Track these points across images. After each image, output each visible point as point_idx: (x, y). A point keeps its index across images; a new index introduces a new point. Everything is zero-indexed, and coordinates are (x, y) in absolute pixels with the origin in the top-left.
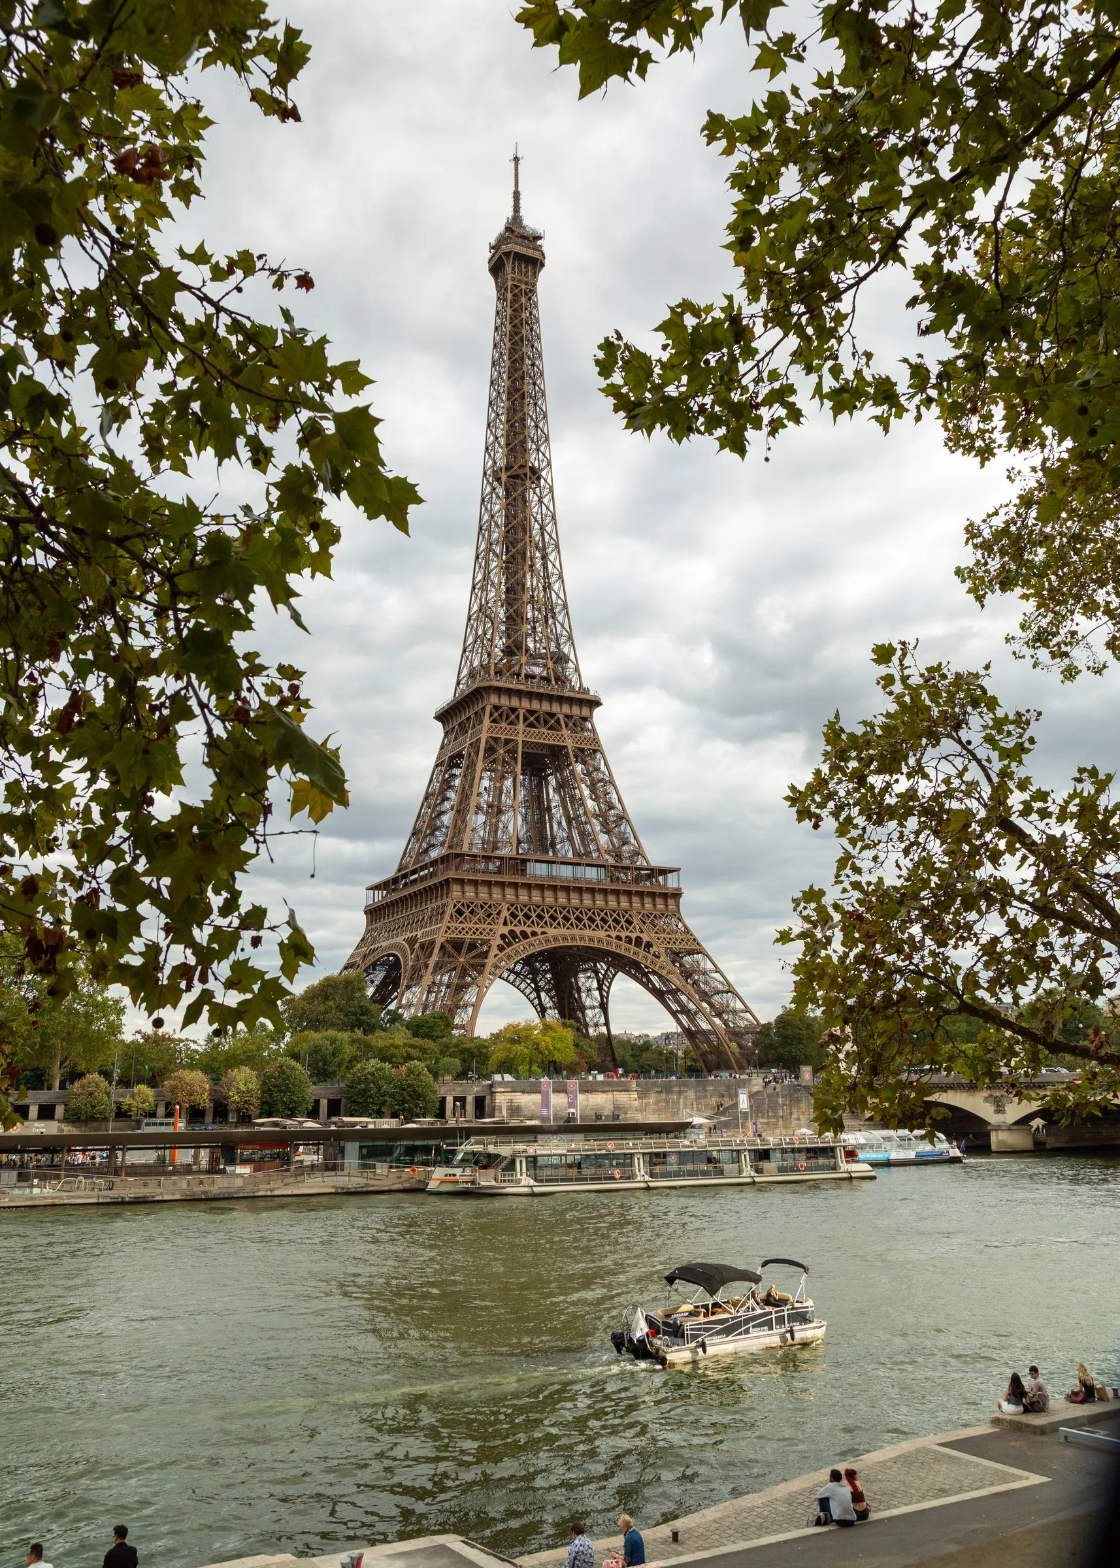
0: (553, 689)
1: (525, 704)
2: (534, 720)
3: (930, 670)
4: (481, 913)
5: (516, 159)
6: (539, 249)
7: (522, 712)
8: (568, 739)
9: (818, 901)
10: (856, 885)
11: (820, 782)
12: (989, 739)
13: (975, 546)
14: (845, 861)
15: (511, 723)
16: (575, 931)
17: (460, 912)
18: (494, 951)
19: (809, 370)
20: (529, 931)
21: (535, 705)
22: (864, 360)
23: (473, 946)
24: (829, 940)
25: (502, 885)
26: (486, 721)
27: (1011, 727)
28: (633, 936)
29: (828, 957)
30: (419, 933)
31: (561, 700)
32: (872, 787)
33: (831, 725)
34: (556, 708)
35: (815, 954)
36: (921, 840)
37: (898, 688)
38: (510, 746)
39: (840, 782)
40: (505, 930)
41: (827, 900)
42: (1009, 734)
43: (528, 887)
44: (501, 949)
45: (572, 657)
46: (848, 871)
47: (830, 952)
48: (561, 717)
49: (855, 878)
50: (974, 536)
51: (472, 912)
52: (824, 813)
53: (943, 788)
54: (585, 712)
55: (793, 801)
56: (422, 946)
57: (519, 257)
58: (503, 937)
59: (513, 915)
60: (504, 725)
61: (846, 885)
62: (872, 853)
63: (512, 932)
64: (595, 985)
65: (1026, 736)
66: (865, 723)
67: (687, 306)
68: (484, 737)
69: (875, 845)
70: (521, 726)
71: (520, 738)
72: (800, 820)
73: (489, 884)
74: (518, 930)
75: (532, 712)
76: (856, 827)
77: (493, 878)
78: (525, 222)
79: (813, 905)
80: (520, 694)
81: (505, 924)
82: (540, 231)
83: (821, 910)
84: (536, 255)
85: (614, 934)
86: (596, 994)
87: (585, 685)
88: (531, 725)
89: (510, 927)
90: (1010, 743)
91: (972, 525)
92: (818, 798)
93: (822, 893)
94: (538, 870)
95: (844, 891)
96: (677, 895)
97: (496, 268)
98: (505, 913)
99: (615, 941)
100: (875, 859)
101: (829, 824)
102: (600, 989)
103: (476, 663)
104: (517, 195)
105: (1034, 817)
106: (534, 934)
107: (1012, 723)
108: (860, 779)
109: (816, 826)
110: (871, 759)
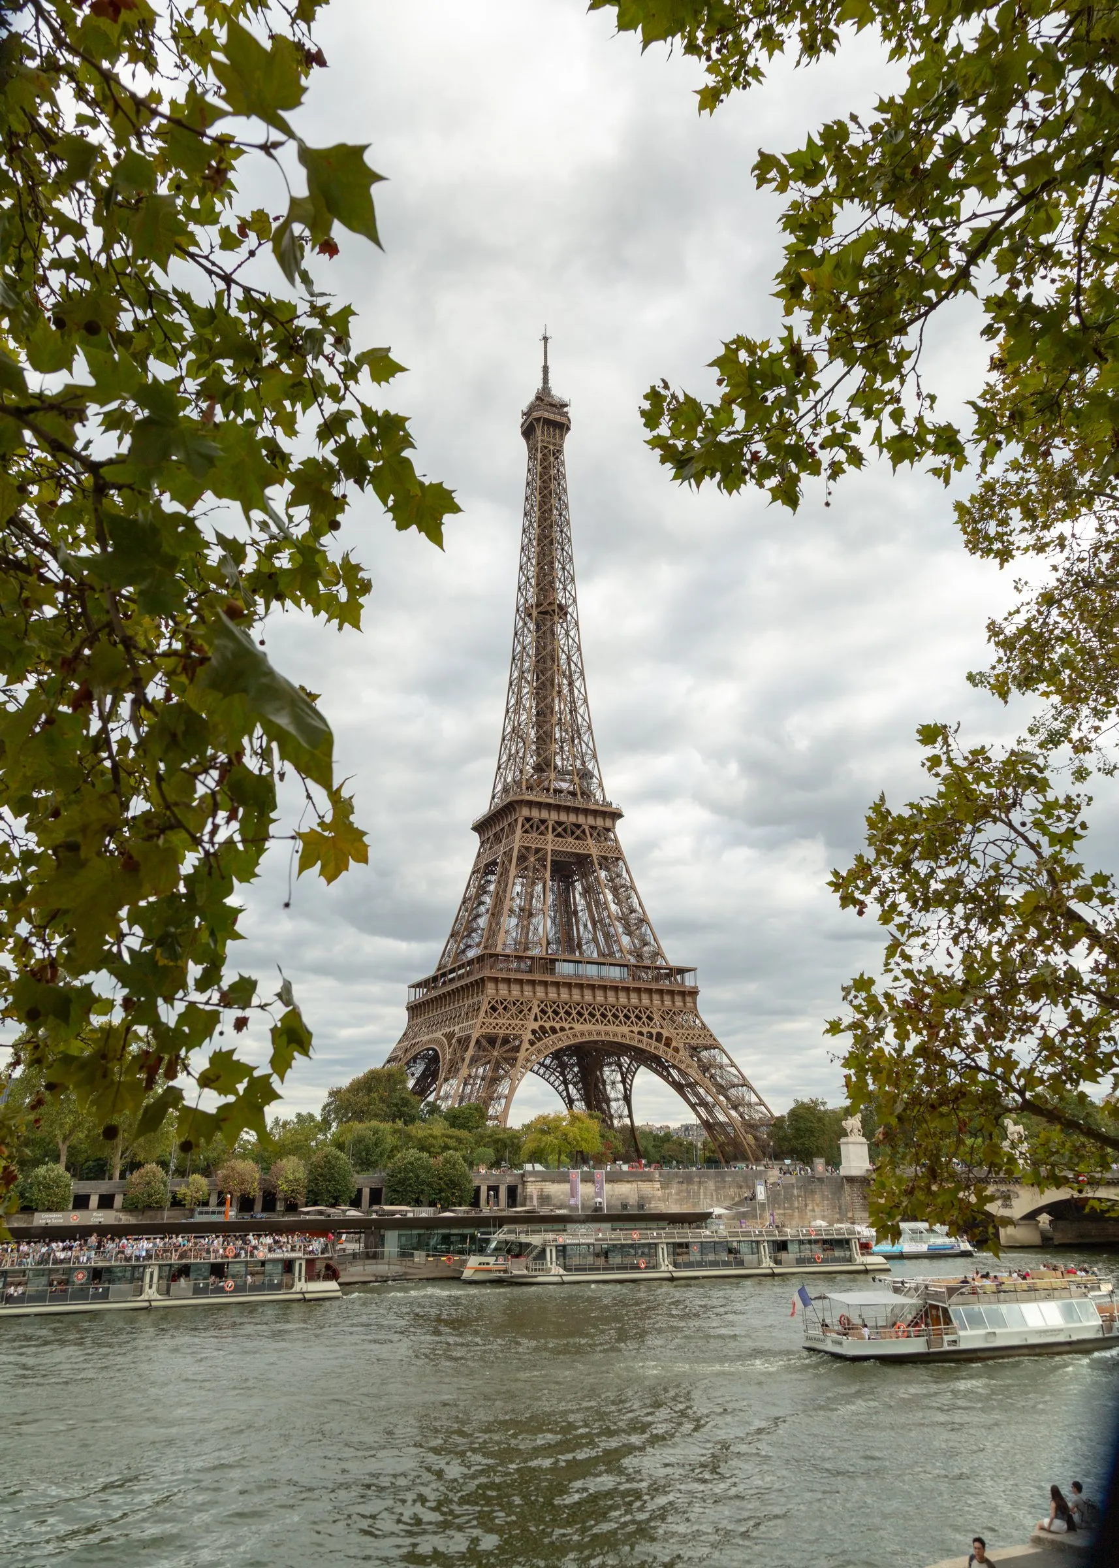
0: (579, 802)
1: (554, 816)
2: (562, 830)
3: (974, 753)
4: (514, 1010)
5: (545, 339)
6: (565, 415)
7: (551, 823)
8: (593, 848)
9: (868, 991)
10: (908, 973)
11: (863, 868)
12: (1038, 824)
13: (997, 644)
14: (894, 948)
15: (541, 833)
16: (600, 1027)
17: (494, 1009)
18: (526, 1045)
19: (869, 414)
20: (557, 1026)
21: (563, 817)
22: (928, 402)
23: (506, 1041)
24: (881, 1031)
25: (533, 983)
26: (519, 832)
27: (1062, 812)
28: (654, 1031)
29: (881, 1050)
30: (457, 1028)
31: (586, 812)
32: (917, 873)
33: (877, 808)
34: (581, 819)
35: (867, 1047)
36: (972, 927)
37: (944, 770)
38: (540, 854)
39: (884, 867)
40: (536, 1026)
41: (878, 990)
42: (1059, 819)
43: (557, 985)
44: (532, 1043)
45: (596, 773)
46: (897, 959)
47: (882, 1044)
48: (587, 829)
49: (906, 965)
50: (997, 634)
51: (505, 1008)
52: (868, 899)
53: (992, 873)
54: (608, 823)
55: (836, 886)
56: (459, 1041)
57: (548, 423)
58: (534, 1032)
59: (543, 1012)
60: (534, 835)
61: (897, 972)
62: (921, 940)
63: (541, 1027)
64: (619, 1078)
65: (1078, 821)
66: (911, 805)
67: (742, 342)
68: (516, 846)
69: (925, 932)
70: (550, 836)
71: (549, 847)
72: (844, 906)
73: (520, 982)
74: (547, 1025)
75: (560, 824)
76: (900, 914)
77: (525, 977)
78: (553, 392)
79: (864, 994)
80: (549, 806)
81: (536, 1020)
82: (566, 399)
83: (871, 999)
84: (562, 420)
85: (636, 1029)
86: (620, 1086)
87: (608, 799)
88: (559, 835)
89: (540, 1023)
90: (1060, 828)
91: (993, 623)
92: (861, 884)
93: (871, 982)
94: (566, 969)
95: (896, 979)
96: (694, 993)
97: (528, 432)
98: (536, 1010)
99: (637, 1036)
100: (924, 946)
101: (874, 909)
102: (623, 1081)
103: (509, 779)
104: (546, 369)
105: (1095, 902)
106: (562, 1029)
107: (1062, 807)
108: (906, 865)
109: (861, 913)
110: (916, 843)
